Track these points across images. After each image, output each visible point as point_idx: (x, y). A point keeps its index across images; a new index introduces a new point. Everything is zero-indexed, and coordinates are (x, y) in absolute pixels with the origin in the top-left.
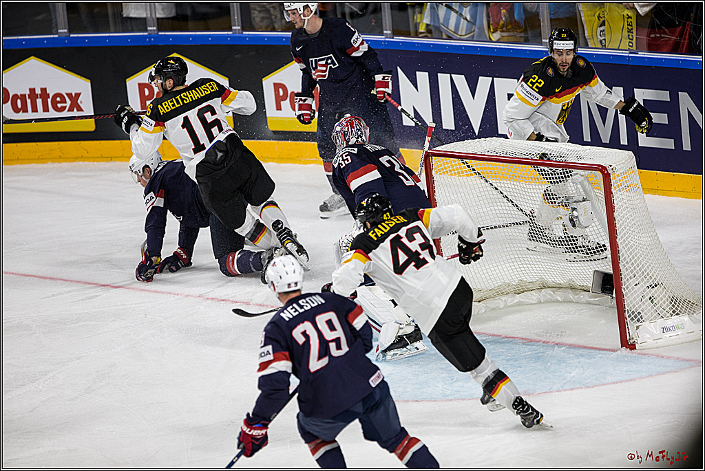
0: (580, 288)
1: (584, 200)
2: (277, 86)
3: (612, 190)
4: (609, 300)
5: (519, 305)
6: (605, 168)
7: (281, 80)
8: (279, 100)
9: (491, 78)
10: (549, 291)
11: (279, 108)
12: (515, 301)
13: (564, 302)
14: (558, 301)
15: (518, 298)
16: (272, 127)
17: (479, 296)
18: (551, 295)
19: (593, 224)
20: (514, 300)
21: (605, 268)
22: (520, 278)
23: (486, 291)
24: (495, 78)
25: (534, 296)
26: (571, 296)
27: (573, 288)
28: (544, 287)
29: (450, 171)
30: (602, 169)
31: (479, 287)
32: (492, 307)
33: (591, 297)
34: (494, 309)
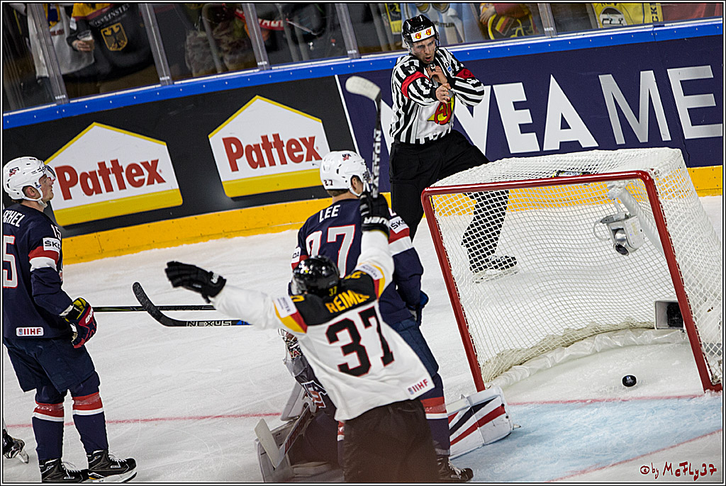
0: (642, 325)
1: (627, 217)
2: (228, 142)
3: (660, 199)
4: (680, 335)
5: (570, 360)
6: (646, 174)
7: (231, 133)
8: (233, 158)
9: (490, 87)
10: (605, 336)
11: (234, 168)
12: (566, 355)
13: (625, 346)
14: (618, 347)
15: (568, 352)
16: (230, 193)
17: (519, 357)
18: (606, 340)
19: (645, 245)
20: (563, 355)
21: (667, 296)
22: (566, 327)
23: (527, 350)
24: (494, 86)
25: (587, 346)
26: (632, 337)
27: (633, 327)
28: (597, 332)
29: (457, 209)
30: (642, 175)
31: (517, 346)
32: (538, 368)
33: (657, 335)
34: (540, 370)
